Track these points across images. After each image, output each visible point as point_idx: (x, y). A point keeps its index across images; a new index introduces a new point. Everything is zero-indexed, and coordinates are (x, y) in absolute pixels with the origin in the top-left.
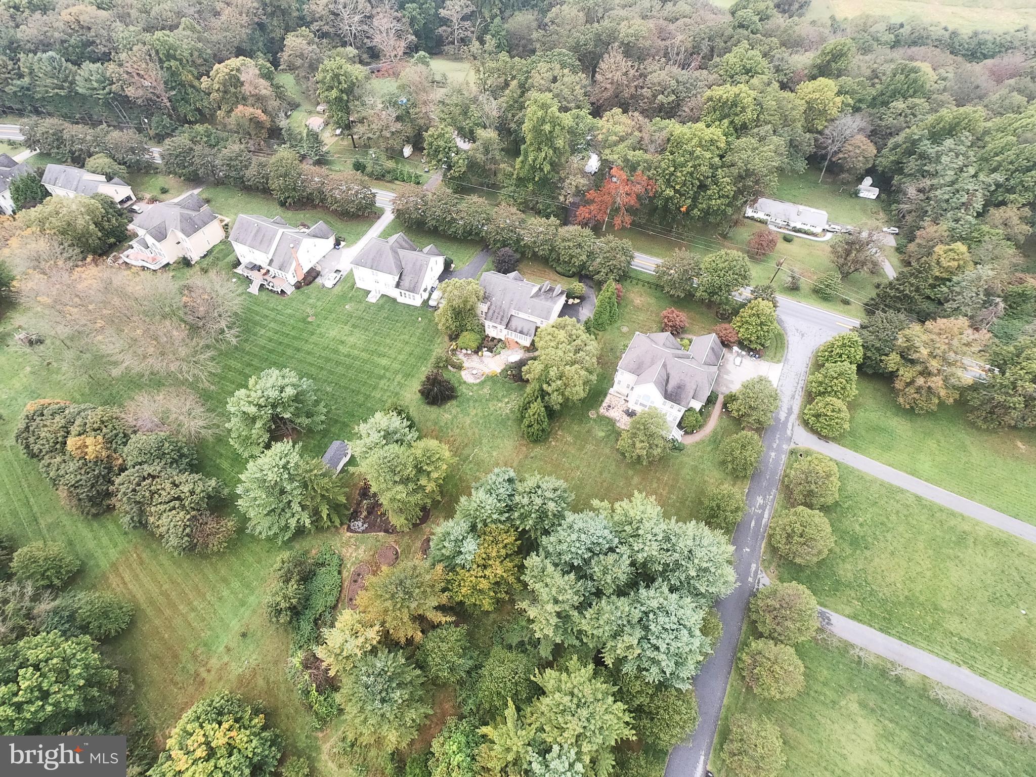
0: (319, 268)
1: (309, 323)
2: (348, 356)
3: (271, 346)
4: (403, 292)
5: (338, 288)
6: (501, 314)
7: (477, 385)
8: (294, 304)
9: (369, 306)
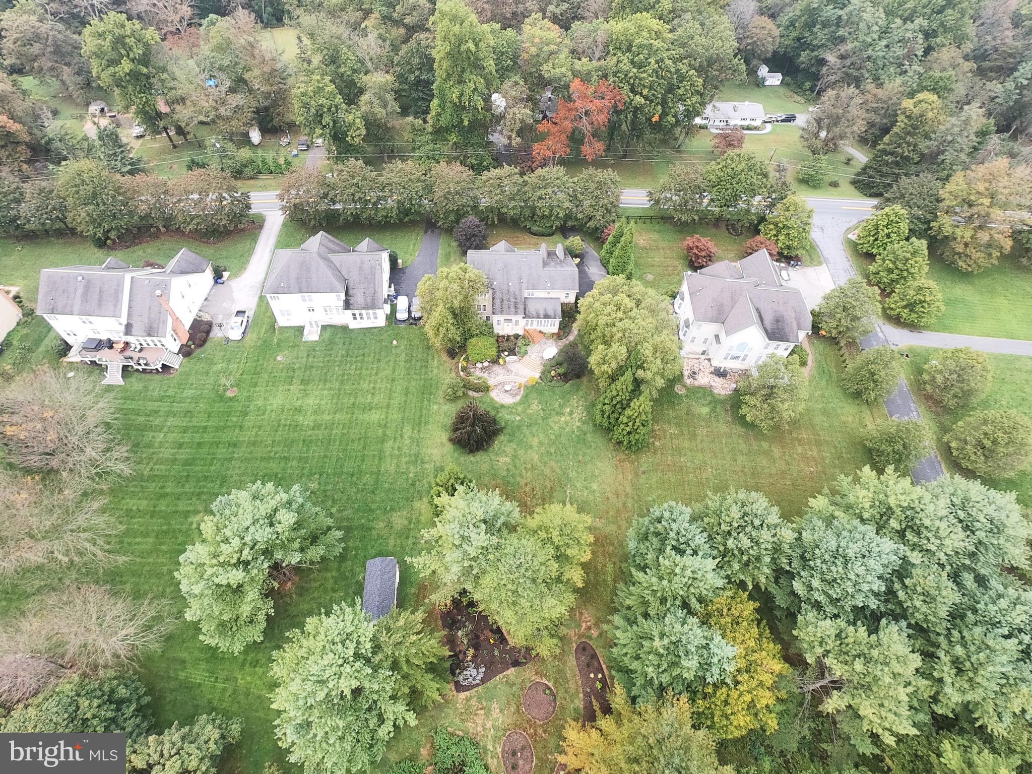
0: (206, 317)
1: (231, 399)
2: (317, 426)
3: (184, 454)
4: (357, 312)
5: (251, 337)
6: (513, 300)
7: (521, 402)
8: (192, 379)
9: (312, 348)
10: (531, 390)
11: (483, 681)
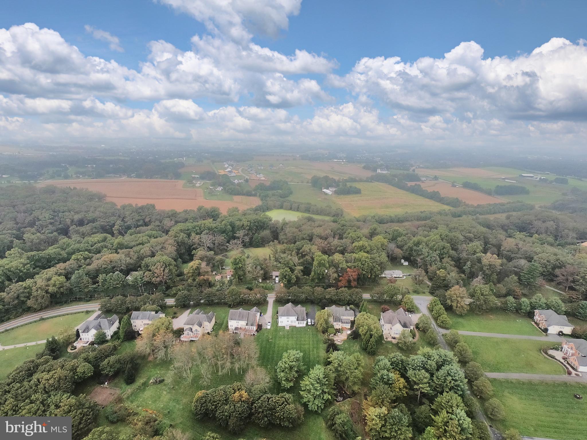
0: (260, 324)
1: (271, 342)
4: (299, 322)
5: (273, 328)
6: (338, 319)
8: (261, 337)
9: (288, 331)
10: (345, 341)
11: (343, 400)
